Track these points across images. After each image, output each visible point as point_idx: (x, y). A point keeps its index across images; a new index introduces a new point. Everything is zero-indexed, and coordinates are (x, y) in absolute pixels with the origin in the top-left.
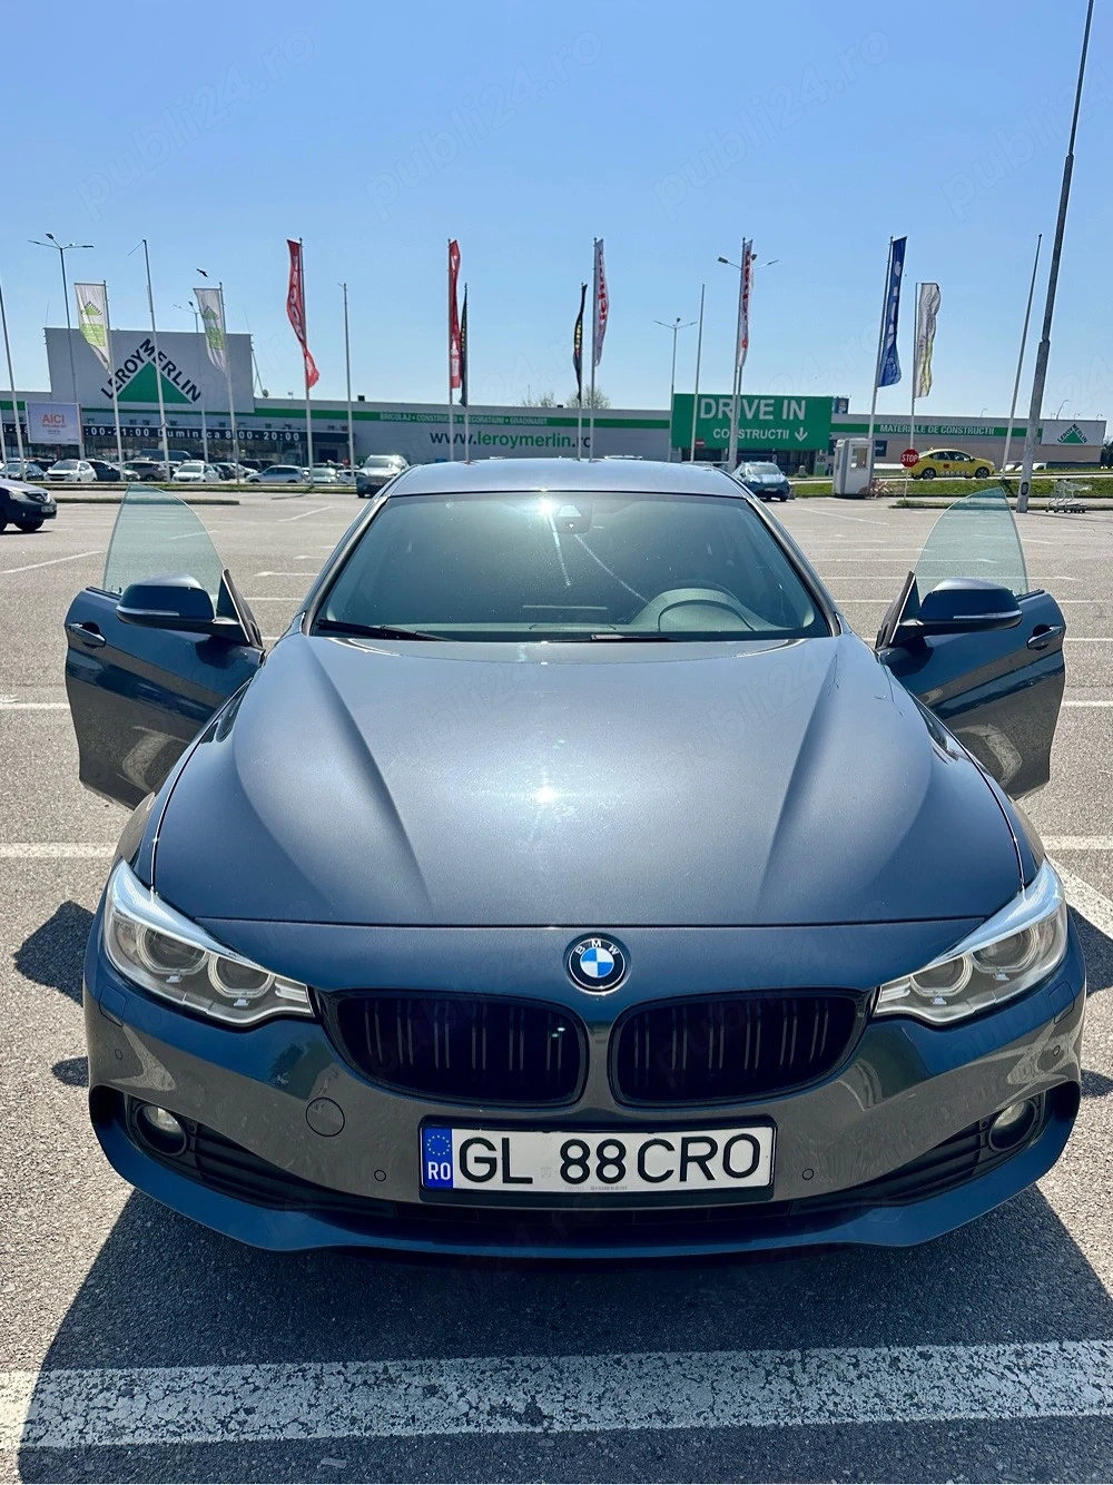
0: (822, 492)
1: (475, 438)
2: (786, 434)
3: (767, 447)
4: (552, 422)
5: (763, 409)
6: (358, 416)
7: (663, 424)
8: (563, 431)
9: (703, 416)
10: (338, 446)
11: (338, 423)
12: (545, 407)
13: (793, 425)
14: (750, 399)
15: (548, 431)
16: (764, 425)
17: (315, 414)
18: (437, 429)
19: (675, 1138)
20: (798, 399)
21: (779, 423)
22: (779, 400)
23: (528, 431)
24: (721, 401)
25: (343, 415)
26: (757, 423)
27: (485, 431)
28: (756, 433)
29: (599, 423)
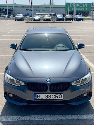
0: (89, 19)
1: (34, 10)
2: (84, 9)
3: (81, 11)
4: (46, 7)
5: (80, 5)
6: (15, 7)
7: (64, 8)
8: (48, 9)
9: (70, 6)
10: (12, 12)
11: (11, 8)
12: (45, 5)
13: (85, 7)
14: (78, 3)
15: (45, 9)
16: (80, 8)
17: (8, 6)
18: (28, 9)
19: (55, 95)
20: (86, 3)
21: (83, 7)
22: (83, 3)
23: (42, 9)
24: (73, 4)
25: (13, 7)
26: (79, 7)
27: (35, 9)
28: (79, 9)
29: (53, 7)
